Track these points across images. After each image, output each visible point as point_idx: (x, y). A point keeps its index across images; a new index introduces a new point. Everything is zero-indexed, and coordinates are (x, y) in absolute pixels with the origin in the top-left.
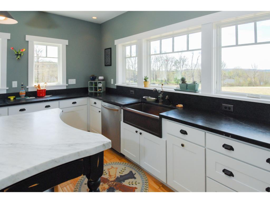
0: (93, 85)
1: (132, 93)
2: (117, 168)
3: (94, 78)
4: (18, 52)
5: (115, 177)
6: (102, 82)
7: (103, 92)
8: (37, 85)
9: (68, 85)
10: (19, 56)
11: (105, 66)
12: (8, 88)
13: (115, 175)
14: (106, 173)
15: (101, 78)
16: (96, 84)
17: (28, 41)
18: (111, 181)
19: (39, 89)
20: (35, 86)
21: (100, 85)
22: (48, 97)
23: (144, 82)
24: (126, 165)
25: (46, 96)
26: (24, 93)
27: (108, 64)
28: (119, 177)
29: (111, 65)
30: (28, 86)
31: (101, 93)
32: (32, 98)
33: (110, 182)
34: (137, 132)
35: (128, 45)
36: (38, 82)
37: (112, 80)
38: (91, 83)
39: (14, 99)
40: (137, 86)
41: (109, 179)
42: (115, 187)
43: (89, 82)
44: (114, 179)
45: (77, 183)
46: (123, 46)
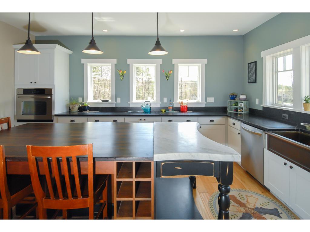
0: (233, 104)
1: (285, 118)
2: (258, 199)
3: (233, 97)
4: (167, 74)
5: (254, 206)
6: (243, 102)
7: (244, 113)
8: (181, 101)
9: (207, 103)
10: (168, 77)
11: (248, 83)
12: (161, 103)
13: (255, 204)
14: (243, 198)
15: (242, 97)
16: (236, 104)
17: (174, 64)
18: (249, 208)
19: (182, 105)
20: (179, 102)
21: (241, 105)
22: (189, 113)
23: (304, 103)
24: (270, 200)
25: (187, 112)
26: (172, 107)
27: (252, 81)
28: (259, 208)
29: (256, 82)
30: (174, 102)
31: (242, 114)
32: (177, 113)
33: (247, 208)
34: (285, 164)
35: (280, 56)
36: (181, 99)
37: (257, 100)
38: (231, 103)
39: (165, 111)
40: (293, 109)
41: (246, 205)
42: (253, 215)
43: (228, 101)
44: (253, 207)
45: (213, 194)
46: (273, 57)
